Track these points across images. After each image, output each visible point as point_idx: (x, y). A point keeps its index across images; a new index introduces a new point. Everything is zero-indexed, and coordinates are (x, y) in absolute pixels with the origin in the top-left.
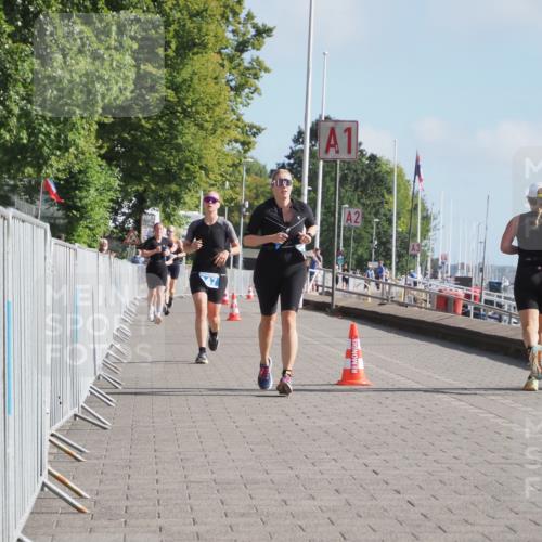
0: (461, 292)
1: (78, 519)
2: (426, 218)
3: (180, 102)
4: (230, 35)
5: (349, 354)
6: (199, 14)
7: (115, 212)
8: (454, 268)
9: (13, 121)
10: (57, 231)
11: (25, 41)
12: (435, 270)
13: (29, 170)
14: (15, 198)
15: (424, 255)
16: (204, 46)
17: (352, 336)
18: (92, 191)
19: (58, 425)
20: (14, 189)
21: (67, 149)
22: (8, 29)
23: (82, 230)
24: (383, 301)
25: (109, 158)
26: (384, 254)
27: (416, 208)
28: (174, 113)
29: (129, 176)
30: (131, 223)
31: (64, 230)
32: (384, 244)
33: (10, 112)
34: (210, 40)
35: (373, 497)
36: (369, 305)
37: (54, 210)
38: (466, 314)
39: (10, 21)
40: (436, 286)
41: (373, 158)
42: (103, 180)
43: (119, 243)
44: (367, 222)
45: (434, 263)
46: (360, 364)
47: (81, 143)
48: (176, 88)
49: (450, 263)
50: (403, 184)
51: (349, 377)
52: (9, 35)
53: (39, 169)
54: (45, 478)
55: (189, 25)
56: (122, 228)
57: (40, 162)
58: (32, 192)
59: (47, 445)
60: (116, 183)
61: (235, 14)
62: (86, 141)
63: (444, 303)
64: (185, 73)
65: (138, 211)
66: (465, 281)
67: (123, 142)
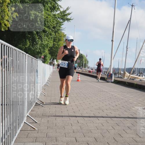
0: (92, 70)
1: (45, 97)
2: (88, 62)
3: (58, 47)
4: (64, 39)
5: (78, 78)
6: (61, 36)
7: (50, 60)
8: (91, 68)
9: (38, 49)
10: (43, 62)
11: (39, 39)
12: (89, 68)
13: (40, 55)
14: (38, 58)
15: (87, 66)
16: (61, 40)
17: (79, 75)
18: (48, 57)
19: (43, 85)
20: (38, 57)
21: (44, 52)
22: (37, 38)
23: (46, 62)
24: (82, 71)
25: (49, 53)
26: (82, 66)
27: (86, 60)
28: (57, 48)
29: (52, 56)
30: (52, 61)
31: (44, 62)
32: (83, 65)
33: (38, 48)
34: (62, 39)
35: (81, 95)
36: (81, 72)
37: (43, 60)
38: (92, 73)
39: (38, 37)
40: (89, 70)
41: (81, 54)
42: (49, 56)
43: (50, 64)
44: (81, 62)
45: (89, 67)
46: (79, 79)
47: (46, 51)
48: (58, 45)
49: (90, 67)
50: (85, 57)
51: (78, 80)
52: (38, 38)
53: (41, 55)
54: (41, 92)
55: (60, 38)
56: (51, 62)
57: (41, 54)
58: (40, 57)
59: (41, 88)
60: (50, 56)
61: (65, 36)
62: (47, 51)
63: (90, 72)
64: (59, 43)
65: (53, 60)
66: (92, 69)
67: (51, 52)
